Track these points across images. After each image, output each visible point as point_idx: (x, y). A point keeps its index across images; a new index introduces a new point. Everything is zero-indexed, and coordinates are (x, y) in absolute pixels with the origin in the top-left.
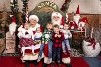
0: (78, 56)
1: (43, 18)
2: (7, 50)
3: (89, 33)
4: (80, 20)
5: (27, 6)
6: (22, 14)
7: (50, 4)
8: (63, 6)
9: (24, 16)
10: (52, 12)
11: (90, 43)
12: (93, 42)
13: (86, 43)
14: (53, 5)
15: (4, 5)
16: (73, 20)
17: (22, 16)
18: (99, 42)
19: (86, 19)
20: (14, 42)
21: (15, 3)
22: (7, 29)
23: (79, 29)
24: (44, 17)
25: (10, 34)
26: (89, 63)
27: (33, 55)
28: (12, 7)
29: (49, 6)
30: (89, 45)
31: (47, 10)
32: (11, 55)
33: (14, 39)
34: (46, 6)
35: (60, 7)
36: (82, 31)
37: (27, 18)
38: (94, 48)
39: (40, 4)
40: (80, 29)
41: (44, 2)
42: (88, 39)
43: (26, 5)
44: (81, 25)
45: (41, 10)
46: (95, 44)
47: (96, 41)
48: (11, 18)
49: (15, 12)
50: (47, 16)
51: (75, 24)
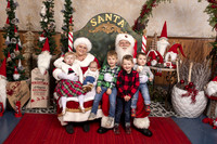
0: (163, 115)
1: (100, 45)
2: (32, 101)
3: (185, 72)
4: (169, 49)
5: (71, 22)
6: (63, 36)
7: (114, 18)
8: (136, 23)
9: (65, 41)
10: (117, 33)
11: (185, 92)
12: (191, 89)
13: (178, 92)
14: (118, 21)
15: (29, 19)
16: (155, 48)
17: (61, 41)
18: (203, 89)
19: (180, 46)
20: (47, 87)
21: (49, 15)
22: (33, 64)
23: (165, 64)
25: (39, 72)
26: (183, 129)
27: (81, 111)
28: (43, 23)
29: (112, 22)
30: (183, 96)
31: (108, 29)
32: (40, 112)
33: (47, 81)
34: (106, 22)
35: (132, 24)
36: (171, 69)
37: (70, 44)
38: (194, 100)
39: (96, 17)
40: (168, 65)
41: (103, 15)
42: (182, 85)
43: (68, 20)
44: (170, 57)
45: (98, 29)
46: (196, 93)
47: (197, 88)
48: (41, 43)
49: (49, 33)
50: (107, 40)
51: (159, 55)
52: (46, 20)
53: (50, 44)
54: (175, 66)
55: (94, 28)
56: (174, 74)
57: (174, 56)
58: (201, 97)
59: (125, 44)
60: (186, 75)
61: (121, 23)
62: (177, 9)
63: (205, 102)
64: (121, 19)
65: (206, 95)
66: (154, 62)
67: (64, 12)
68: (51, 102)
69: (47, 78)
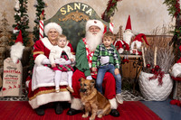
0: (132, 100)
2: (4, 89)
3: (150, 56)
7: (82, 7)
11: (152, 75)
12: (157, 72)
13: (145, 76)
16: (122, 38)
17: (34, 33)
18: (168, 72)
20: (19, 76)
21: (23, 10)
23: (131, 52)
24: (72, 29)
25: (11, 61)
28: (17, 17)
30: (150, 79)
31: (77, 17)
32: (11, 99)
34: (75, 11)
36: (137, 56)
37: (41, 32)
38: (161, 82)
39: (66, 6)
40: (134, 52)
41: (72, 4)
44: (135, 45)
46: (162, 75)
47: (163, 70)
48: (15, 35)
49: (22, 26)
50: (76, 28)
51: (125, 44)
52: (19, 14)
53: (23, 37)
54: (140, 53)
55: (64, 16)
56: (140, 60)
57: (139, 44)
58: (166, 78)
60: (152, 60)
61: (89, 12)
62: (138, 11)
63: (171, 84)
65: (172, 77)
66: (121, 50)
67: (37, 6)
68: (24, 91)
69: (19, 67)
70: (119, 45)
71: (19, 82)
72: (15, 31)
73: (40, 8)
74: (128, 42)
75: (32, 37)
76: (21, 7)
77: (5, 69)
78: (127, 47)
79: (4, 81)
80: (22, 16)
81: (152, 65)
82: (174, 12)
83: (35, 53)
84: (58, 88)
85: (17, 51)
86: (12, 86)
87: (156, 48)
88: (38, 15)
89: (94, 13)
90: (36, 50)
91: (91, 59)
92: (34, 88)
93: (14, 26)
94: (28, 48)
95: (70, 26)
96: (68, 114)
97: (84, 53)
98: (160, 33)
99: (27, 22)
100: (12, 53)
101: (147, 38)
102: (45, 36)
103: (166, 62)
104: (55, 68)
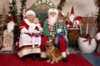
0: (74, 53)
2: (4, 47)
3: (84, 29)
6: (21, 13)
7: (47, 2)
9: (22, 16)
11: (85, 39)
12: (88, 37)
13: (81, 40)
14: (49, 3)
18: (94, 38)
24: (41, 14)
29: (46, 4)
30: (84, 41)
32: (8, 52)
34: (43, 4)
36: (77, 29)
38: (90, 43)
39: (37, 1)
40: (76, 26)
41: (41, 0)
46: (91, 39)
47: (91, 36)
49: (13, 12)
51: (71, 22)
52: (12, 6)
53: (14, 18)
54: (79, 27)
55: (37, 7)
56: (79, 31)
57: (78, 22)
58: (93, 41)
59: (53, 14)
60: (85, 31)
61: (51, 4)
63: (96, 44)
64: (51, 2)
65: (96, 40)
66: (68, 26)
67: (21, 1)
68: (15, 48)
69: (12, 35)
70: (67, 23)
71: (12, 43)
72: (10, 15)
73: (24, 2)
74: (72, 21)
75: (19, 18)
76: (13, 2)
77: (4, 36)
78: (71, 24)
79: (4, 42)
80: (13, 6)
81: (85, 33)
82: (98, 4)
83: (21, 27)
84: (33, 46)
85: (11, 26)
86: (8, 45)
87: (88, 24)
88: (22, 6)
89: (53, 5)
90: (21, 26)
91: (51, 30)
92: (20, 46)
93: (9, 12)
94: (17, 24)
95: (40, 12)
96: (39, 60)
97: (47, 27)
98: (90, 16)
99: (16, 10)
100: (8, 27)
101: (83, 19)
102: (26, 18)
103: (93, 32)
104: (32, 35)
